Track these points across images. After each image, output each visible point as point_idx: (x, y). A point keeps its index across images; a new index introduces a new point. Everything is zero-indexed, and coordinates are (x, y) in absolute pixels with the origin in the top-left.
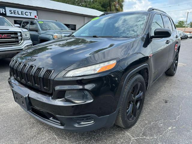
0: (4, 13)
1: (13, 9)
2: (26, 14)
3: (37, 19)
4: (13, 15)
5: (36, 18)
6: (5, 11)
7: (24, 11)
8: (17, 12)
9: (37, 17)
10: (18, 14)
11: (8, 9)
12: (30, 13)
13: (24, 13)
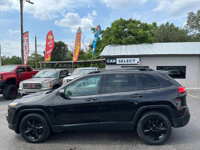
0: (115, 62)
1: (121, 59)
2: (131, 61)
3: (140, 64)
4: (121, 63)
5: (138, 64)
6: (116, 61)
7: (129, 59)
8: (124, 61)
9: (140, 62)
10: (124, 62)
11: (118, 59)
12: (134, 60)
13: (129, 61)
